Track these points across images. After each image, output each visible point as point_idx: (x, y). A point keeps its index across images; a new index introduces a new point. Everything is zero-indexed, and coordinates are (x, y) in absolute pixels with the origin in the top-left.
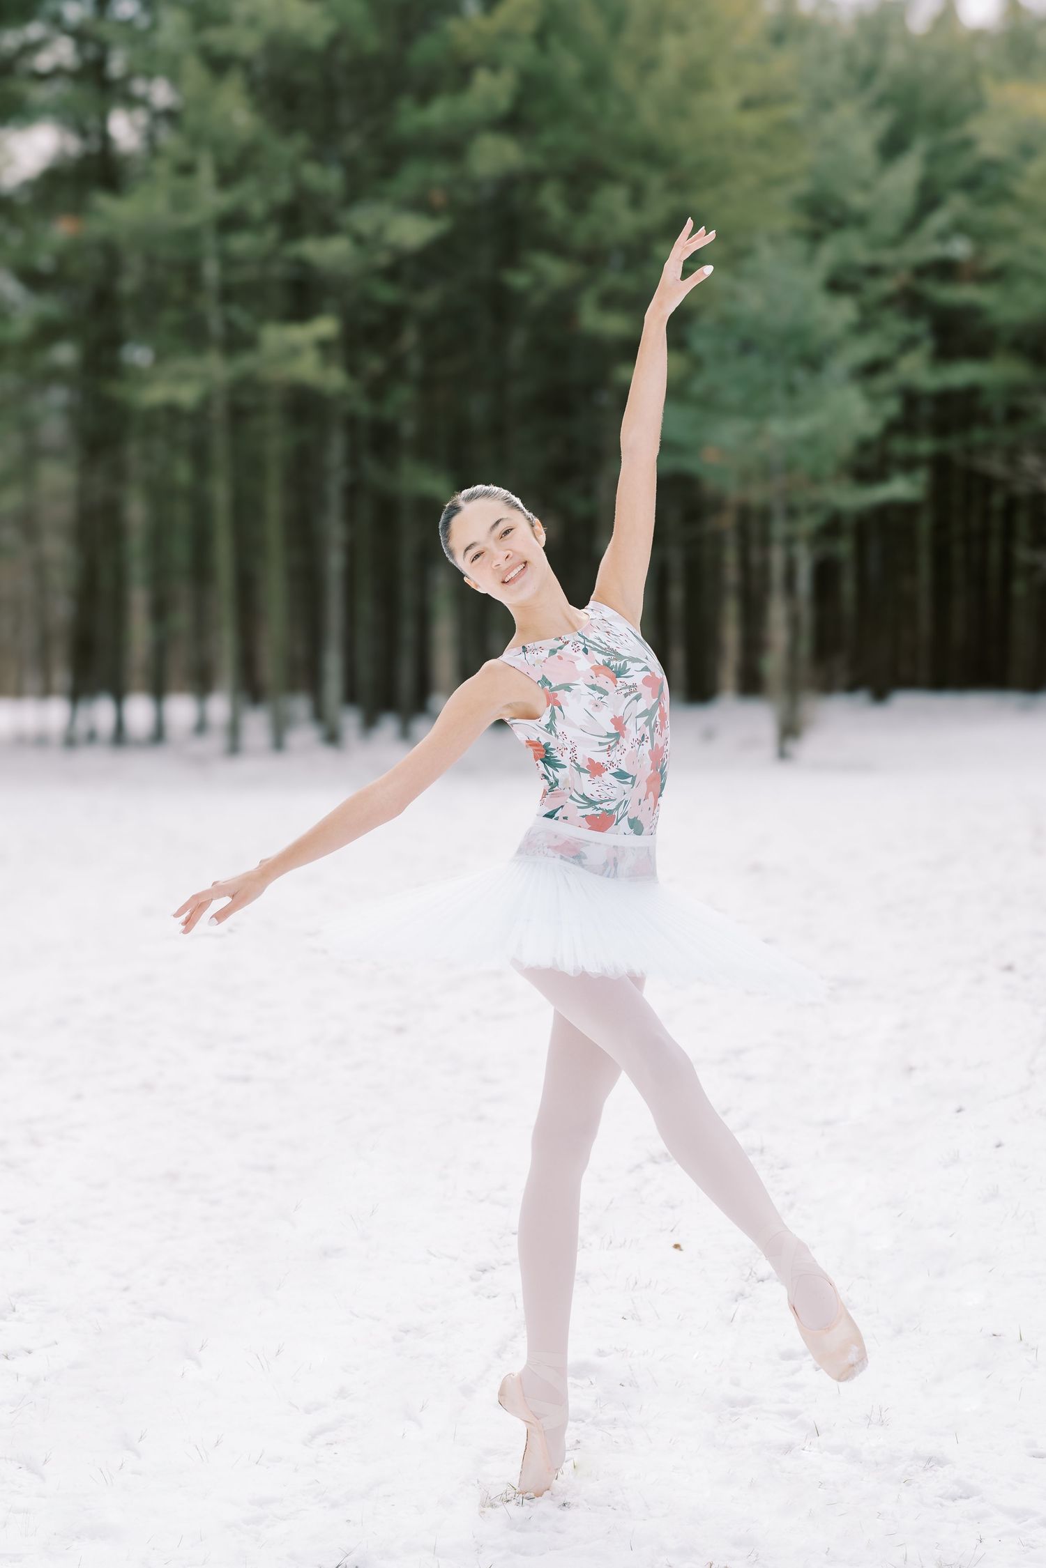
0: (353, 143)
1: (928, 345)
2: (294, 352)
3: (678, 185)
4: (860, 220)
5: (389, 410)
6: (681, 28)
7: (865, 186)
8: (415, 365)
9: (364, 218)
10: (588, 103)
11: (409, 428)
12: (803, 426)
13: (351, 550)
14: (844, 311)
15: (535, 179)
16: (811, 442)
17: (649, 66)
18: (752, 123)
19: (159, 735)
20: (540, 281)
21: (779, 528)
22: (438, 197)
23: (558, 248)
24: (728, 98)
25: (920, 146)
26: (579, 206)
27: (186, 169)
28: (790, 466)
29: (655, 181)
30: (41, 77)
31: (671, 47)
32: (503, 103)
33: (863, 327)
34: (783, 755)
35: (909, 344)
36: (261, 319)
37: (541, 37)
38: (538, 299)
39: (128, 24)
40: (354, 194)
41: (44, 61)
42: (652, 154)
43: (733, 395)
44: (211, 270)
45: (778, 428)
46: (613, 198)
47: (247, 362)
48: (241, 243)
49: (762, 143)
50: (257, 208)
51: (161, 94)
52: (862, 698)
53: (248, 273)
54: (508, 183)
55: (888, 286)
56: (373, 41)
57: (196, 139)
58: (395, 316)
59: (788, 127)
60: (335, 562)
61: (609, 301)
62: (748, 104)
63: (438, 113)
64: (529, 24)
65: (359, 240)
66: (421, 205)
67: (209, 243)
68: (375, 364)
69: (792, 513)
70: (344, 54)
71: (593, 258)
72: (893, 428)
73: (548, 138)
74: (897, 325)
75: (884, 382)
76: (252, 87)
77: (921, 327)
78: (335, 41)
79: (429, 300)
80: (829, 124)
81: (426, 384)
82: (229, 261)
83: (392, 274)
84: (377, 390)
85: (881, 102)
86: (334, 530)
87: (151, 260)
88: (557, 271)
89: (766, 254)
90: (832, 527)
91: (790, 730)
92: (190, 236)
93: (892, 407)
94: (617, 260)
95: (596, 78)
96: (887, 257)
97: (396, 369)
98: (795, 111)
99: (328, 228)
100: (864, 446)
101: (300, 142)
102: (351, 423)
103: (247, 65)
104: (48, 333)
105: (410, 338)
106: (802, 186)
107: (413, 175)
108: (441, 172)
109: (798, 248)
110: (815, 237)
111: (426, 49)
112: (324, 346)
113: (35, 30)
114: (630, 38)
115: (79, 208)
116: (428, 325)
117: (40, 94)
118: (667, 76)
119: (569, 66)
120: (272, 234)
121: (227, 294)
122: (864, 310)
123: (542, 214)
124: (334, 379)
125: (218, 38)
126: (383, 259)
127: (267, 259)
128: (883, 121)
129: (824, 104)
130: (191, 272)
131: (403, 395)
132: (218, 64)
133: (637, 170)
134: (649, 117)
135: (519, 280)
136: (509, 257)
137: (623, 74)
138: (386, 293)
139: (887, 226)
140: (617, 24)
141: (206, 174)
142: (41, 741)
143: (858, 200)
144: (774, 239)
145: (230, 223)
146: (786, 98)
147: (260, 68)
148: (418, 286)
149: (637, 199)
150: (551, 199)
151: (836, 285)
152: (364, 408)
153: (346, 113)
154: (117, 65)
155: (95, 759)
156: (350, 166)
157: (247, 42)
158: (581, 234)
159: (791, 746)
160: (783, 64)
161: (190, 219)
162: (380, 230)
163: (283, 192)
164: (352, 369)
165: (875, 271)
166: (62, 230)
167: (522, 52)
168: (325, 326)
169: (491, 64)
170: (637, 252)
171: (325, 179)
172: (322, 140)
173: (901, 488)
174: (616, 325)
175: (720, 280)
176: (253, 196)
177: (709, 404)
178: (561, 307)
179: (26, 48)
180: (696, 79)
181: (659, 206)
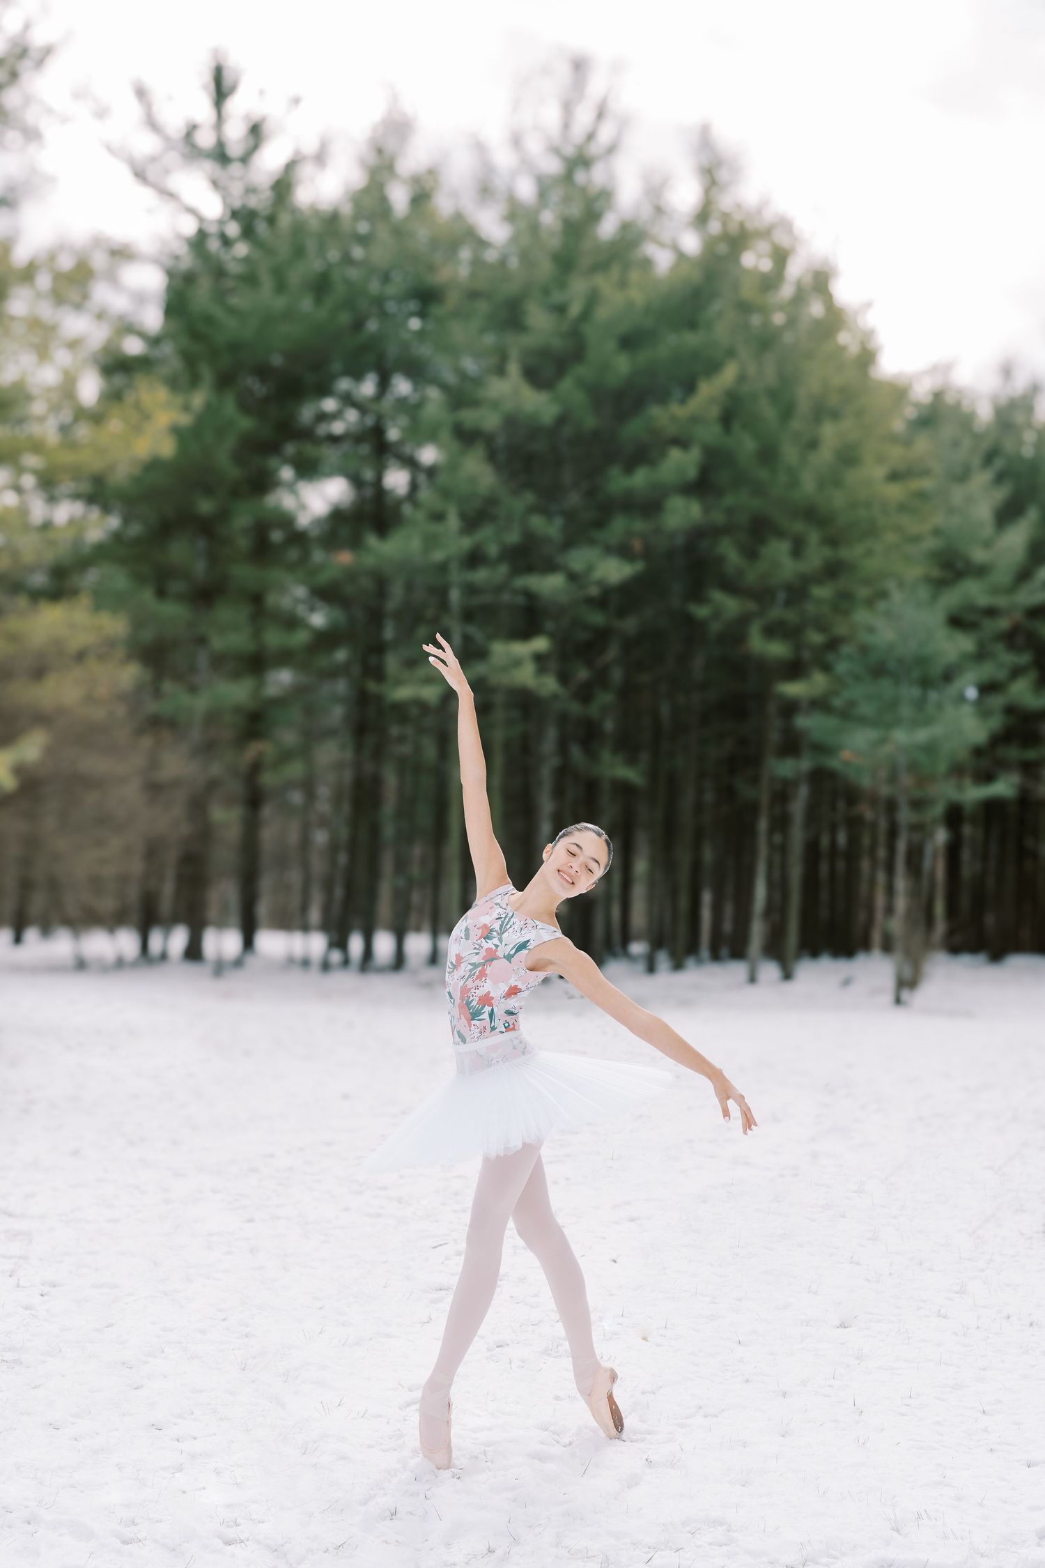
0: (574, 499)
1: (1033, 675)
2: (517, 663)
3: (832, 542)
4: (981, 571)
5: (594, 710)
6: (835, 415)
7: (987, 544)
8: (617, 675)
9: (578, 559)
10: (763, 474)
11: (609, 726)
12: (922, 735)
14: (965, 643)
15: (718, 531)
16: (930, 749)
17: (813, 444)
18: (895, 492)
19: (399, 961)
20: (717, 614)
21: (905, 816)
22: (637, 545)
23: (730, 586)
24: (879, 472)
25: (1034, 513)
26: (751, 554)
27: (438, 517)
28: (913, 767)
29: (814, 537)
30: (334, 439)
31: (829, 432)
32: (692, 473)
33: (981, 655)
34: (898, 1001)
35: (1016, 673)
36: (492, 637)
37: (727, 420)
38: (715, 627)
39: (402, 403)
40: (569, 543)
41: (338, 428)
42: (812, 514)
43: (866, 709)
44: (455, 596)
45: (901, 736)
46: (778, 551)
47: (481, 669)
48: (481, 575)
49: (903, 508)
50: (493, 550)
51: (428, 455)
52: (981, 958)
53: (486, 599)
54: (698, 535)
55: (1004, 624)
56: (590, 422)
57: (446, 494)
58: (601, 637)
59: (922, 495)
61: (771, 631)
62: (894, 476)
63: (640, 479)
64: (715, 412)
65: (573, 577)
66: (624, 552)
67: (457, 576)
68: (583, 674)
69: (918, 805)
70: (567, 431)
71: (762, 595)
72: (1000, 739)
73: (729, 500)
74: (1008, 658)
75: (997, 701)
76: (492, 457)
77: (1024, 659)
78: (561, 420)
79: (630, 625)
80: (957, 494)
81: (627, 692)
82: (471, 590)
83: (602, 602)
84: (585, 694)
85: (1000, 478)
86: (546, 805)
87: (409, 587)
88: (730, 605)
89: (897, 596)
90: (954, 816)
91: (906, 983)
92: (443, 568)
93: (996, 722)
94: (781, 596)
95: (768, 455)
96: (1001, 601)
97: (601, 679)
98: (927, 484)
99: (549, 567)
100: (978, 752)
101: (529, 497)
102: (563, 719)
103: (490, 440)
104: (326, 640)
105: (612, 652)
106: (931, 544)
107: (619, 526)
108: (639, 525)
109: (924, 593)
110: (943, 584)
111: (633, 429)
112: (539, 658)
113: (330, 405)
114: (796, 424)
115: (355, 543)
116: (629, 645)
117: (331, 455)
118: (825, 455)
119: (747, 445)
120: (503, 569)
121: (468, 616)
122: (981, 645)
123: (721, 560)
124: (549, 685)
125: (469, 417)
126: (594, 591)
127: (499, 589)
128: (1001, 494)
129: (962, 476)
130: (441, 593)
131: (605, 698)
132: (466, 437)
133: (798, 527)
134: (808, 484)
135: (701, 612)
136: (696, 593)
137: (790, 453)
138: (597, 618)
139: (1002, 576)
140: (787, 413)
141: (453, 521)
142: (305, 963)
143: (979, 555)
144: (901, 585)
145: (474, 559)
146: (926, 473)
147: (501, 441)
148: (622, 613)
149: (798, 549)
150: (729, 551)
151: (957, 622)
152: (575, 708)
153: (567, 476)
154: (393, 434)
155: (347, 980)
156: (570, 516)
157: (490, 421)
158: (751, 576)
159: (905, 995)
160: (923, 445)
161: (438, 556)
162: (590, 568)
163: (513, 537)
164: (564, 678)
165: (991, 612)
166: (345, 558)
167: (710, 433)
168: (540, 644)
169: (682, 442)
170: (797, 592)
171: (549, 528)
172: (548, 499)
173: (1004, 787)
174: (777, 649)
175: (861, 616)
176: (490, 539)
177: (847, 715)
178: (736, 632)
179: (323, 417)
180: (848, 457)
181: (816, 556)
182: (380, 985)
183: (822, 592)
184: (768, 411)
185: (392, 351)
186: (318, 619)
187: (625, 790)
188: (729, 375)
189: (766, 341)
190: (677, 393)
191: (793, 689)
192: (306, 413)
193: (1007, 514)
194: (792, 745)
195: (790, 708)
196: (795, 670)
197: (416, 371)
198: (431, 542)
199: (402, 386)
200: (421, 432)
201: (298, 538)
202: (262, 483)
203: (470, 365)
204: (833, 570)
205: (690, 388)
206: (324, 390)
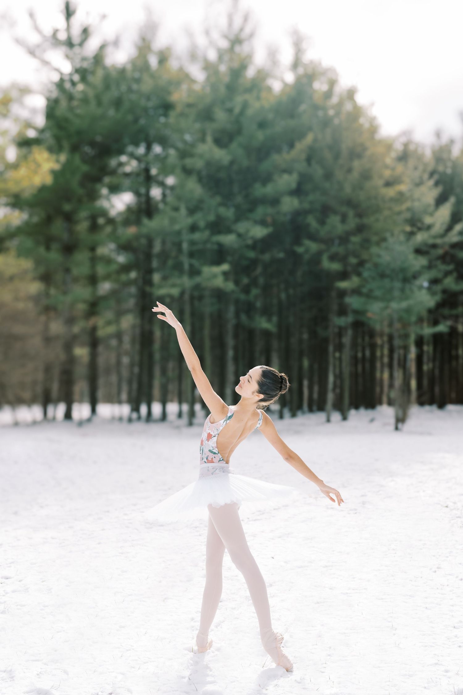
0: (239, 199)
1: (455, 274)
2: (215, 276)
3: (360, 215)
4: (429, 227)
5: (251, 297)
6: (359, 157)
7: (431, 214)
8: (261, 281)
9: (241, 227)
10: (327, 185)
11: (259, 304)
12: (404, 304)
13: (236, 349)
14: (423, 261)
15: (306, 212)
16: (408, 311)
17: (350, 170)
18: (388, 192)
19: (164, 417)
20: (307, 251)
21: (397, 342)
22: (269, 220)
23: (313, 237)
24: (381, 182)
25: (452, 199)
26: (322, 222)
27: (176, 209)
28: (400, 319)
29: (351, 213)
30: (127, 175)
31: (356, 164)
32: (294, 185)
33: (430, 267)
34: (397, 428)
35: (447, 274)
36: (203, 264)
37: (309, 160)
38: (306, 257)
39: (157, 156)
40: (238, 219)
41: (128, 169)
42: (350, 203)
43: (378, 293)
44: (185, 246)
45: (394, 305)
46: (334, 220)
47: (198, 280)
48: (197, 236)
50: (202, 224)
51: (170, 181)
52: (434, 408)
53: (200, 247)
54: (297, 214)
55: (440, 252)
56: (245, 163)
57: (180, 198)
58: (254, 263)
59: (401, 194)
60: (230, 353)
61: (333, 258)
62: (387, 184)
63: (269, 189)
64: (303, 156)
65: (239, 235)
66: (263, 223)
67: (186, 237)
68: (245, 280)
69: (403, 337)
70: (235, 167)
71: (328, 242)
72: (440, 305)
73: (311, 197)
74: (443, 267)
75: (438, 288)
76: (200, 180)
78: (232, 163)
79: (267, 257)
80: (417, 193)
81: (266, 288)
82: (192, 243)
83: (253, 247)
84: (246, 290)
85: (437, 184)
86: (230, 342)
87: (164, 243)
88: (314, 247)
89: (391, 240)
91: (400, 420)
92: (179, 233)
93: (438, 298)
94: (337, 242)
95: (328, 176)
96: (439, 241)
97: (254, 282)
98: (403, 188)
99: (229, 231)
100: (430, 311)
101: (218, 199)
102: (237, 302)
103: (199, 173)
104: (126, 269)
105: (259, 270)
106: (406, 215)
107: (260, 211)
108: (270, 210)
109: (402, 238)
110: (412, 234)
111: (265, 166)
112: (225, 274)
113: (124, 158)
114: (341, 161)
115: (138, 222)
116: (266, 267)
117: (126, 182)
118: (355, 174)
119: (318, 172)
120: (207, 233)
121: (191, 255)
122: (430, 262)
123: (308, 225)
124: (230, 286)
125: (188, 162)
126: (250, 242)
127: (206, 242)
128: (438, 191)
129: (419, 184)
130: (179, 245)
131: (256, 291)
132: (187, 172)
133: (344, 209)
134: (348, 189)
135: (300, 250)
136: (297, 241)
137: (339, 175)
138: (252, 254)
139: (438, 228)
140: (337, 156)
141: (183, 211)
142: (121, 419)
143: (428, 220)
144: (392, 235)
145: (193, 228)
147: (204, 173)
148: (263, 252)
149: (344, 219)
150: (312, 221)
151: (418, 251)
152: (243, 297)
153: (236, 189)
154: (154, 171)
155: (140, 426)
156: (237, 207)
157: (198, 164)
158: (323, 232)
159: (400, 425)
160: (400, 168)
161: (177, 227)
162: (248, 231)
163: (212, 218)
164: (237, 283)
165: (434, 246)
166: (132, 230)
167: (301, 166)
168: (225, 267)
169: (288, 171)
170: (344, 239)
171: (229, 213)
172: (227, 198)
173: (442, 328)
174: (336, 266)
175: (374, 250)
176: (200, 219)
177: (369, 296)
178: (316, 259)
179: (121, 164)
180: (366, 176)
181: (352, 222)
182: (155, 428)
183: (356, 239)
184: (328, 156)
185: (152, 132)
186: (121, 259)
187: (267, 334)
188: (309, 138)
189: (326, 123)
190: (285, 148)
191: (343, 285)
192: (113, 162)
193: (441, 200)
194: (343, 311)
195: (342, 294)
196: (344, 275)
197: (164, 142)
198: (173, 221)
199: (157, 149)
200: (166, 170)
201: (111, 221)
202: (93, 196)
203: (188, 137)
204: (360, 229)
205: (291, 146)
206: (121, 152)
